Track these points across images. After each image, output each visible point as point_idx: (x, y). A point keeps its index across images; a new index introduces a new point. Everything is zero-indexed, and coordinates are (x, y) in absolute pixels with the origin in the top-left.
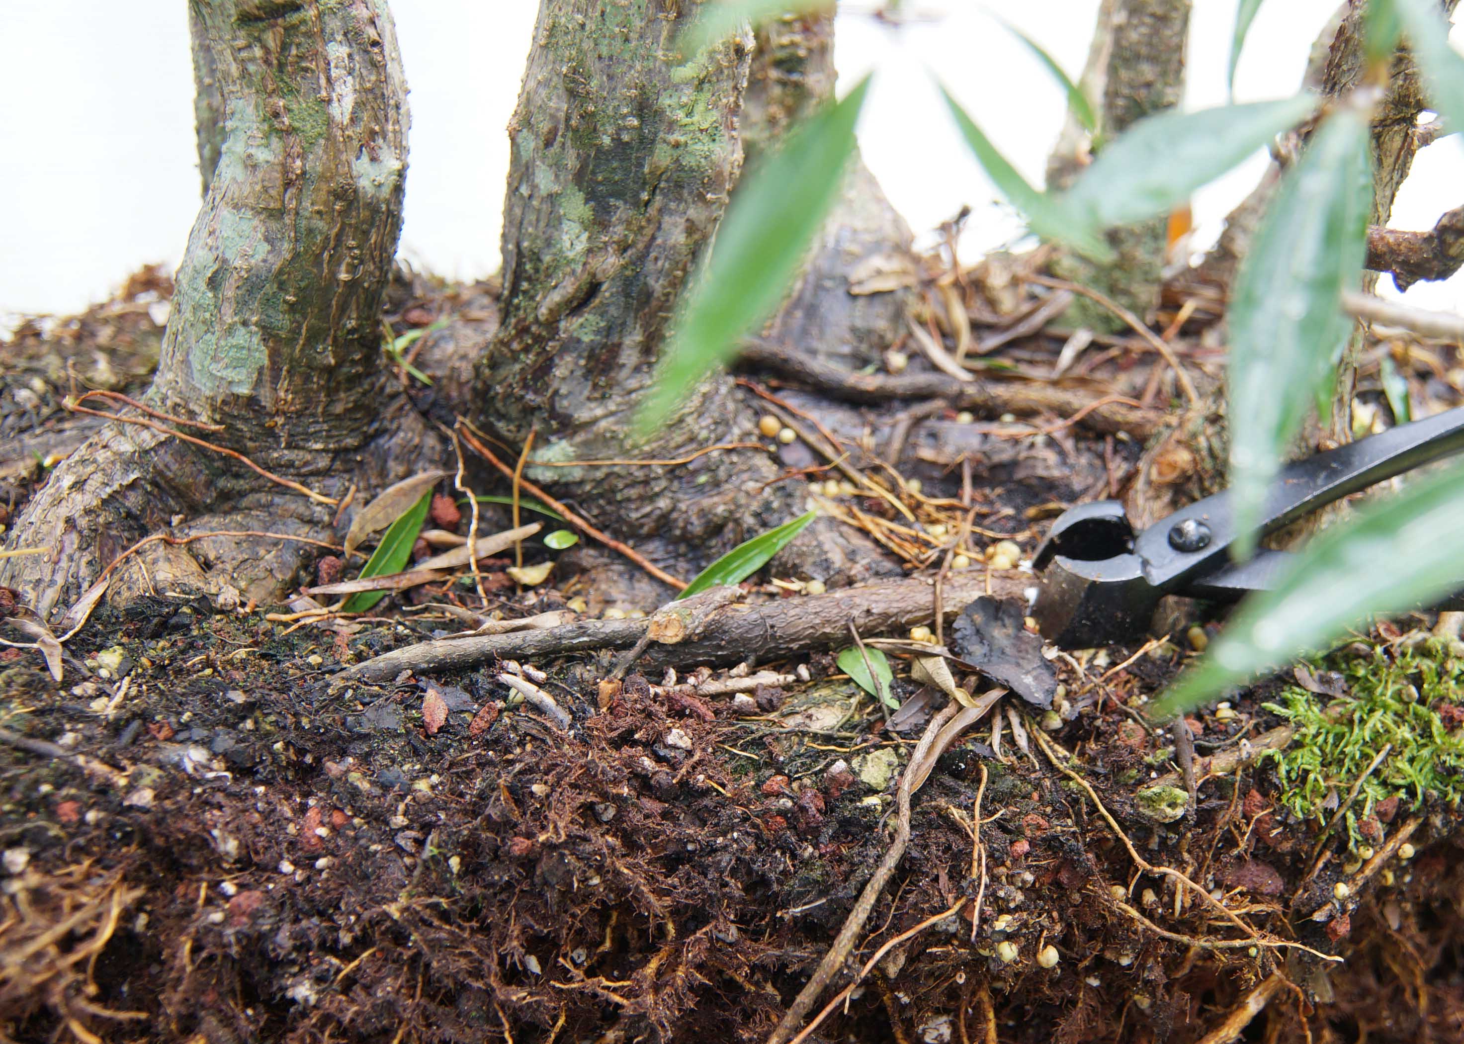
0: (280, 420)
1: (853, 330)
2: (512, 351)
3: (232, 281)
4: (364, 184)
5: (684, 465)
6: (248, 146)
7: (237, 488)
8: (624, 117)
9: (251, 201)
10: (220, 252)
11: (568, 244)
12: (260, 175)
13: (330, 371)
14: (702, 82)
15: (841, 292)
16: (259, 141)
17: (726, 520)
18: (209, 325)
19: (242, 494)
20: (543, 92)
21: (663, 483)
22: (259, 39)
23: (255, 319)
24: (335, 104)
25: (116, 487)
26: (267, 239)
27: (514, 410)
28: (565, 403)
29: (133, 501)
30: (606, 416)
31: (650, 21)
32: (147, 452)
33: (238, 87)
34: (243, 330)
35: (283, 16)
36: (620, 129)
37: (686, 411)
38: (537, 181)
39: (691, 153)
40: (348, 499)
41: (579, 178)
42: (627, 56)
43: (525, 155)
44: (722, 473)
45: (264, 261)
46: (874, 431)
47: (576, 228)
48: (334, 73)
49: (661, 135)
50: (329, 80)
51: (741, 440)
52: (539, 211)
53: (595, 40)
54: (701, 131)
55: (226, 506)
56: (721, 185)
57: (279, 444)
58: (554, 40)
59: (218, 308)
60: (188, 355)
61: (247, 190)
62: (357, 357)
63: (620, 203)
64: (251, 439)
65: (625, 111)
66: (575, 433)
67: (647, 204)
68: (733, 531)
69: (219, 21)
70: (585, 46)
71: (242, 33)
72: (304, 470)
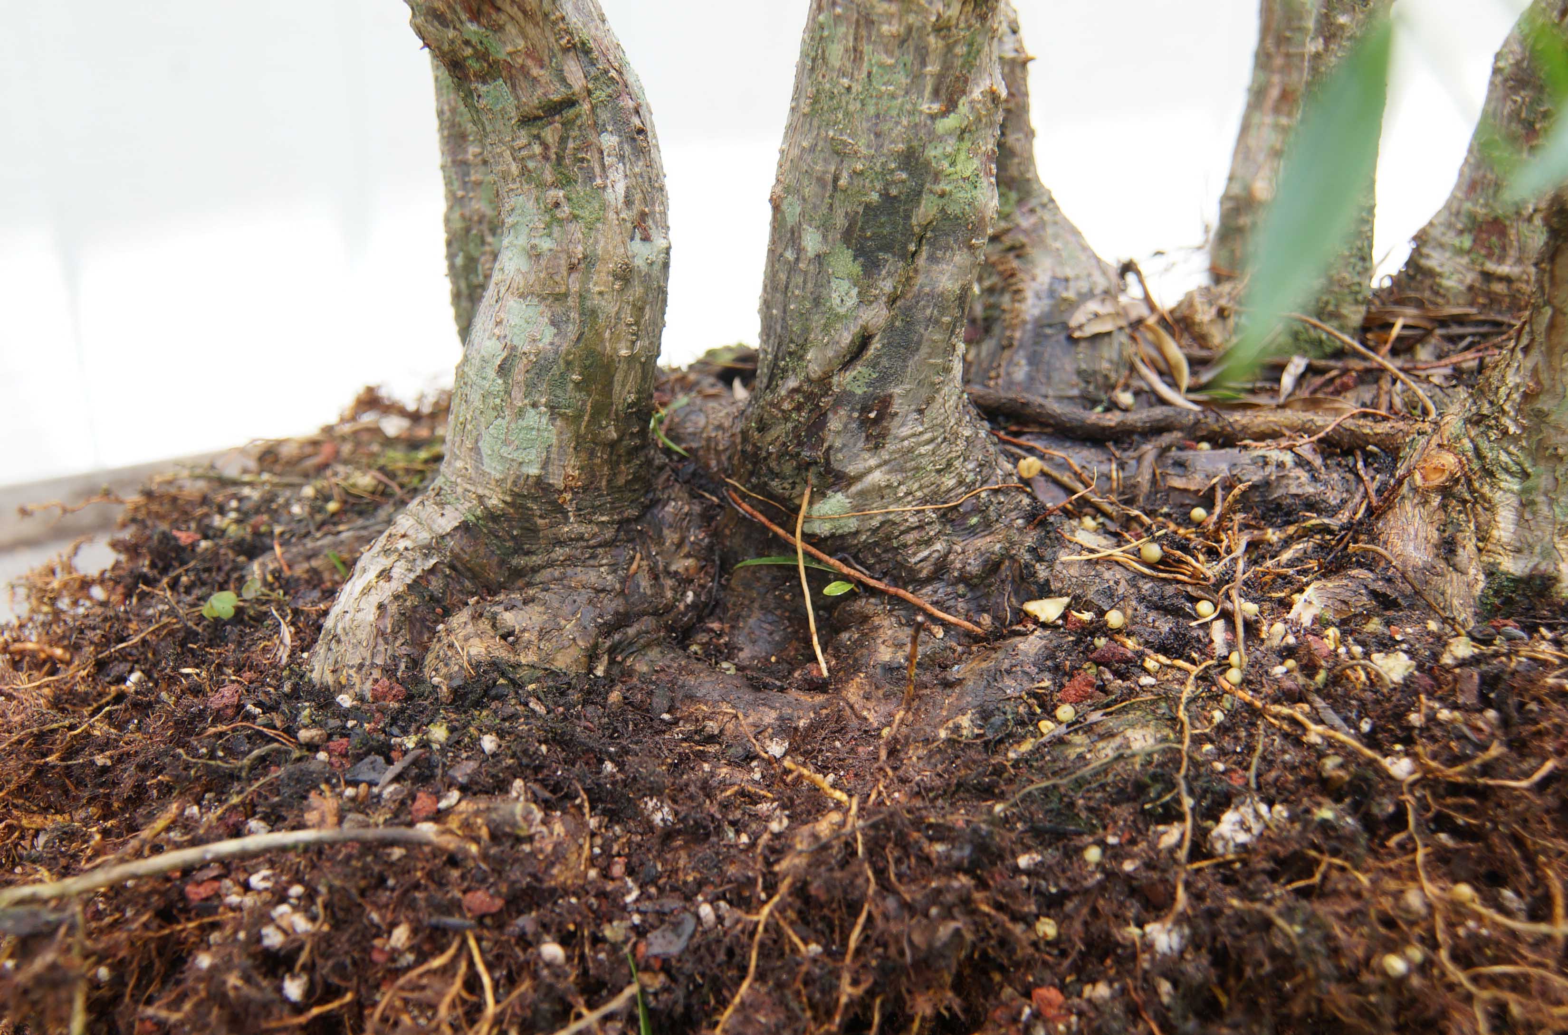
0: (568, 496)
1: (1080, 373)
2: (783, 411)
3: (521, 366)
4: (639, 262)
5: (955, 508)
6: (529, 237)
7: (531, 564)
8: (892, 171)
9: (537, 288)
10: (508, 340)
11: (838, 301)
12: (543, 262)
13: (613, 445)
14: (963, 132)
15: (1062, 337)
16: (542, 232)
17: (1003, 558)
18: (499, 411)
19: (535, 570)
20: (808, 158)
21: (937, 527)
22: (538, 137)
23: (543, 400)
24: (609, 190)
25: (419, 572)
26: (553, 323)
27: (788, 468)
28: (840, 456)
29: (436, 584)
30: (879, 466)
31: (915, 77)
32: (443, 537)
33: (518, 185)
34: (532, 412)
35: (560, 112)
36: (887, 184)
37: (954, 455)
38: (803, 244)
39: (955, 202)
40: (634, 566)
41: (847, 236)
42: (894, 113)
43: (791, 221)
44: (992, 514)
45: (552, 344)
46: (1122, 466)
47: (845, 285)
48: (608, 161)
49: (928, 185)
50: (603, 166)
51: (1004, 481)
52: (806, 273)
53: (862, 101)
54: (964, 179)
55: (520, 583)
56: (984, 230)
57: (567, 518)
58: (817, 106)
59: (508, 393)
60: (477, 441)
61: (532, 278)
62: (635, 430)
63: (888, 256)
64: (541, 517)
65: (893, 166)
66: (850, 485)
67: (914, 254)
68: (1010, 567)
69: (499, 125)
70: (851, 108)
71: (523, 133)
72: (591, 542)
